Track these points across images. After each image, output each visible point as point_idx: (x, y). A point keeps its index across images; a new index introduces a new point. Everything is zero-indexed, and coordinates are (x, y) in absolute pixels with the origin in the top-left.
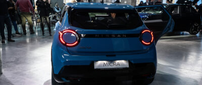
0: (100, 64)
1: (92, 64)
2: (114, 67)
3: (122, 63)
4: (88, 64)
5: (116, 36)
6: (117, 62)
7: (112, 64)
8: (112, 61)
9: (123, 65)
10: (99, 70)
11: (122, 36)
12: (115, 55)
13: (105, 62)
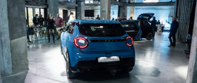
0: (102, 59)
1: (97, 59)
2: (111, 61)
3: (115, 58)
4: (95, 59)
5: (108, 41)
6: (112, 57)
7: (109, 59)
8: (109, 57)
9: (116, 59)
10: (101, 63)
11: (111, 41)
12: (110, 53)
13: (105, 58)
